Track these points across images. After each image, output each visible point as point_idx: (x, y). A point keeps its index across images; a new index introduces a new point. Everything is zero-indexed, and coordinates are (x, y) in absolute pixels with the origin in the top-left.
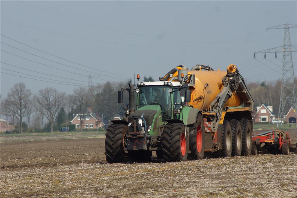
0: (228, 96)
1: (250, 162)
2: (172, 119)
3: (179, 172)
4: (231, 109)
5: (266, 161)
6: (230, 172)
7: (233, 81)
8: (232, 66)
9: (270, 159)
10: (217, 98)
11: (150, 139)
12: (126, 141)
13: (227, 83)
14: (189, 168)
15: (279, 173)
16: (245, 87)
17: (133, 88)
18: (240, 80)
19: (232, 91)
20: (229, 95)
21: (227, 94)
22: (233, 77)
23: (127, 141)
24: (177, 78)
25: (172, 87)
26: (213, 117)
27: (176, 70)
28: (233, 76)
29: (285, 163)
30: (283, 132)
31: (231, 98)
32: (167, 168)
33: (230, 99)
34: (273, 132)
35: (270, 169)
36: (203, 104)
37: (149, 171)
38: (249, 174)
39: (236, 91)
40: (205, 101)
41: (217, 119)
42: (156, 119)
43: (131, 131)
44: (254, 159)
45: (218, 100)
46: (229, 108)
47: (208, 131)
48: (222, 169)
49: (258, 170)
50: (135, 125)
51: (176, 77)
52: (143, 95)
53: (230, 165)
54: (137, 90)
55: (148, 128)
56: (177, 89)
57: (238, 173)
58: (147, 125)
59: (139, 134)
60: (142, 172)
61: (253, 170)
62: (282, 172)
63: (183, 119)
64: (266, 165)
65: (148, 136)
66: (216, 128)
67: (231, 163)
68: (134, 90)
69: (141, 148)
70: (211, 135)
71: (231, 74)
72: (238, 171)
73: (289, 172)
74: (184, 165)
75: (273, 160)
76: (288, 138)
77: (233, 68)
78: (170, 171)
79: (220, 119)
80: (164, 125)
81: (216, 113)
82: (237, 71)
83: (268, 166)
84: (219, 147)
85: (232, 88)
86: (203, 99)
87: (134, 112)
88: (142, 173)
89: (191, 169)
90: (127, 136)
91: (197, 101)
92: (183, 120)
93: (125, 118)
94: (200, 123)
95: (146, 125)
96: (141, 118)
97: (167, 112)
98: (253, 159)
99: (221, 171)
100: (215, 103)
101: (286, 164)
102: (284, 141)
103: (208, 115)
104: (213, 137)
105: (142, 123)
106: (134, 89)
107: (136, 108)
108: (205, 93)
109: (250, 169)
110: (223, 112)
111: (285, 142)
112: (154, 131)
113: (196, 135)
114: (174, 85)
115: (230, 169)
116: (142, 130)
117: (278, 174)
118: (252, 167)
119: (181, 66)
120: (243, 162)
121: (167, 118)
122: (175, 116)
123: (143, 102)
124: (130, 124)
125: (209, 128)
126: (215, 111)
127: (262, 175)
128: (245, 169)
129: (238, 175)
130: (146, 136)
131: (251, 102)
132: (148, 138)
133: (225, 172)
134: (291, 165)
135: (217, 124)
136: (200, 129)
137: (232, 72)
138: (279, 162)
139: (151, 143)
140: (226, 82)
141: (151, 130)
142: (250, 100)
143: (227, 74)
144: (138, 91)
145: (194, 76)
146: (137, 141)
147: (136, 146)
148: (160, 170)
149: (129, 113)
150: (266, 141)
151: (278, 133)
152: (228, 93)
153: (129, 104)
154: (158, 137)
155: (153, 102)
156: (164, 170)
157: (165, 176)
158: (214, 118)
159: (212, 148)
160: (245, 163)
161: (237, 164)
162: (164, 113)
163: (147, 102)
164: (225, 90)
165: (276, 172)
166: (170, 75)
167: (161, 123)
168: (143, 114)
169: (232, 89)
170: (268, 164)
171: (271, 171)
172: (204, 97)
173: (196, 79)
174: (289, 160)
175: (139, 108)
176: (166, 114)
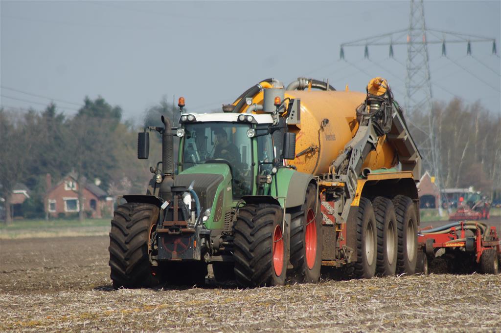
0: (370, 146)
1: (330, 298)
2: (254, 194)
3: (165, 320)
4: (376, 175)
5: (367, 295)
6: (284, 321)
7: (380, 113)
8: (378, 82)
9: (375, 292)
10: (346, 150)
11: (207, 237)
12: (156, 241)
13: (367, 118)
14: (187, 311)
15: (396, 324)
16: (404, 127)
17: (170, 127)
18: (394, 112)
19: (378, 135)
20: (372, 144)
21: (368, 142)
22: (380, 105)
23: (159, 240)
24: (260, 107)
25: (255, 126)
26: (339, 191)
27: (260, 89)
28: (380, 103)
29: (411, 301)
30: (484, 225)
31: (376, 150)
32: (136, 311)
33: (373, 152)
34: (461, 225)
35: (376, 314)
36: (317, 162)
37: (94, 317)
38: (327, 325)
39: (385, 135)
40: (321, 157)
41: (348, 197)
42: (221, 194)
43: (167, 220)
44: (339, 292)
45: (350, 154)
46: (370, 170)
47: (329, 222)
48: (265, 314)
49: (346, 315)
50: (176, 207)
51: (259, 103)
52: (192, 141)
53: (283, 303)
54: (179, 130)
55: (203, 214)
56: (266, 131)
57: (302, 323)
58: (201, 206)
59: (185, 227)
60: (78, 321)
61: (336, 316)
62: (403, 322)
63: (277, 196)
64: (366, 305)
65: (203, 230)
66: (345, 216)
67: (285, 300)
68: (173, 132)
69: (187, 257)
70: (335, 229)
71: (375, 98)
72: (301, 319)
73: (418, 321)
74: (177, 305)
75: (381, 294)
76: (494, 238)
77: (380, 85)
78: (142, 318)
79: (354, 195)
80: (237, 207)
81: (345, 183)
82: (388, 92)
83: (369, 307)
84: (350, 258)
85: (378, 128)
86: (317, 153)
87: (173, 178)
88: (78, 323)
89: (192, 314)
90: (159, 230)
91: (304, 156)
92: (277, 198)
93: (152, 192)
94: (314, 205)
95: (199, 207)
96: (188, 192)
97: (243, 179)
98: (337, 291)
99: (262, 319)
100: (343, 162)
101: (413, 302)
102: (487, 245)
103: (327, 188)
104: (338, 233)
105: (192, 202)
106: (172, 129)
107: (176, 169)
108: (321, 139)
109: (330, 313)
110: (358, 181)
111: (488, 247)
112: (215, 219)
113: (304, 229)
114: (259, 123)
115: (282, 314)
116: (190, 217)
117: (394, 326)
118: (333, 309)
119: (270, 81)
120: (312, 296)
121: (244, 193)
122: (260, 188)
123: (191, 157)
124: (165, 205)
125: (330, 216)
126: (344, 178)
127: (357, 328)
128: (316, 315)
129: (302, 328)
130: (200, 230)
131: (417, 160)
132: (203, 235)
133: (272, 320)
134: (423, 305)
135: (347, 208)
136: (312, 218)
137: (379, 94)
138: (395, 298)
139: (209, 245)
140: (365, 116)
141: (208, 217)
142: (415, 154)
143: (368, 98)
144: (181, 133)
145: (299, 101)
146: (179, 241)
147: (177, 252)
148: (119, 316)
149: (160, 180)
150: (449, 244)
151: (474, 227)
152: (370, 140)
153: (161, 161)
154: (225, 234)
155: (212, 156)
156: (129, 315)
157: (131, 331)
158: (342, 192)
159: (337, 258)
160: (317, 299)
161: (300, 302)
162: (237, 182)
163: (200, 157)
164: (364, 132)
165: (388, 321)
166: (247, 99)
167: (231, 204)
168: (193, 183)
169: (378, 131)
170: (371, 303)
171: (377, 319)
172: (320, 149)
173: (303, 109)
174: (419, 294)
175: (182, 170)
176: (241, 184)
